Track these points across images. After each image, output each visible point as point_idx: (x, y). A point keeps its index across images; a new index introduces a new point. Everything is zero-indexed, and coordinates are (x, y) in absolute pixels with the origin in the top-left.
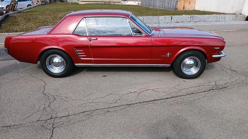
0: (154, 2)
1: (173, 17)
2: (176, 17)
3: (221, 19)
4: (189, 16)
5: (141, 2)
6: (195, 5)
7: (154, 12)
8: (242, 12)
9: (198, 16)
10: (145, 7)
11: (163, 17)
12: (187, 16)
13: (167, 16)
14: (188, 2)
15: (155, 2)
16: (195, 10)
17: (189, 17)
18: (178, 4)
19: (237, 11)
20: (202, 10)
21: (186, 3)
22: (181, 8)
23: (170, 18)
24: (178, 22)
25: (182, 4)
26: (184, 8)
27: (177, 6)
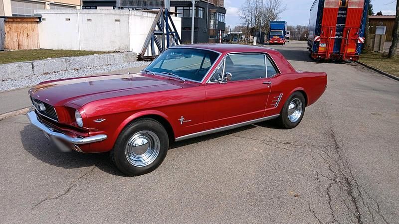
1: (36, 63)
2: (40, 64)
3: (110, 60)
6: (38, 39)
8: (128, 47)
9: (77, 58)
12: (58, 60)
13: (22, 63)
14: (26, 35)
16: (40, 49)
17: (62, 61)
18: (6, 38)
19: (121, 47)
20: (55, 48)
21: (21, 38)
22: (14, 47)
23: (30, 67)
24: (47, 74)
25: (15, 39)
26: (19, 45)
27: (6, 43)
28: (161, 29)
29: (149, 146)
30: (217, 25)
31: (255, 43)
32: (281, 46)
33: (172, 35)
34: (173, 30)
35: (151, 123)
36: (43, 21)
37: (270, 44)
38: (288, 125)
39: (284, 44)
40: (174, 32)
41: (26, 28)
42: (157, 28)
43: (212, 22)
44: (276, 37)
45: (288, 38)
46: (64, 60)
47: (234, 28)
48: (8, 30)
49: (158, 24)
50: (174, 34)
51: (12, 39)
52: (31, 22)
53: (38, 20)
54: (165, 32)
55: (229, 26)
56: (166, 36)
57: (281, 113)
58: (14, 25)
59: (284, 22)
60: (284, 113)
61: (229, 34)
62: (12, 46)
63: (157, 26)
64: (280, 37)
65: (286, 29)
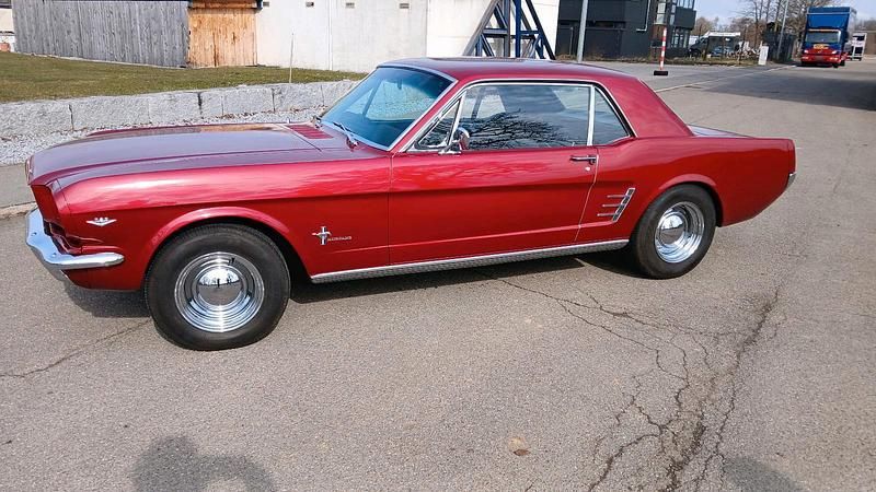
0: (80, 39)
1: (206, 94)
2: (214, 95)
4: (268, 89)
5: (17, 36)
6: (254, 46)
7: (105, 77)
9: (300, 87)
10: (46, 59)
11: (163, 96)
12: (258, 89)
13: (179, 94)
14: (230, 37)
15: (85, 36)
16: (258, 65)
17: (265, 93)
18: (191, 43)
21: (220, 41)
22: (206, 59)
23: (193, 101)
24: (229, 117)
25: (209, 44)
26: (216, 58)
27: (190, 53)
28: (503, 24)
29: (242, 288)
30: (673, 17)
31: (763, 60)
32: (832, 69)
33: (532, 37)
34: (534, 27)
35: (237, 235)
36: (264, 8)
37: (804, 64)
38: (655, 270)
39: (843, 64)
40: (535, 32)
41: (231, 21)
42: (494, 23)
43: (662, 8)
44: (822, 46)
45: (859, 50)
46: (269, 90)
47: (729, 24)
48: (195, 26)
49: (496, 12)
50: (536, 36)
51: (202, 44)
52: (242, 9)
53: (255, 5)
54: (513, 32)
55: (717, 19)
56: (514, 41)
57: (633, 238)
58: (208, 16)
59: (847, 9)
60: (641, 238)
61: (706, 36)
62: (203, 57)
63: (493, 16)
64: (833, 46)
65: (850, 26)
